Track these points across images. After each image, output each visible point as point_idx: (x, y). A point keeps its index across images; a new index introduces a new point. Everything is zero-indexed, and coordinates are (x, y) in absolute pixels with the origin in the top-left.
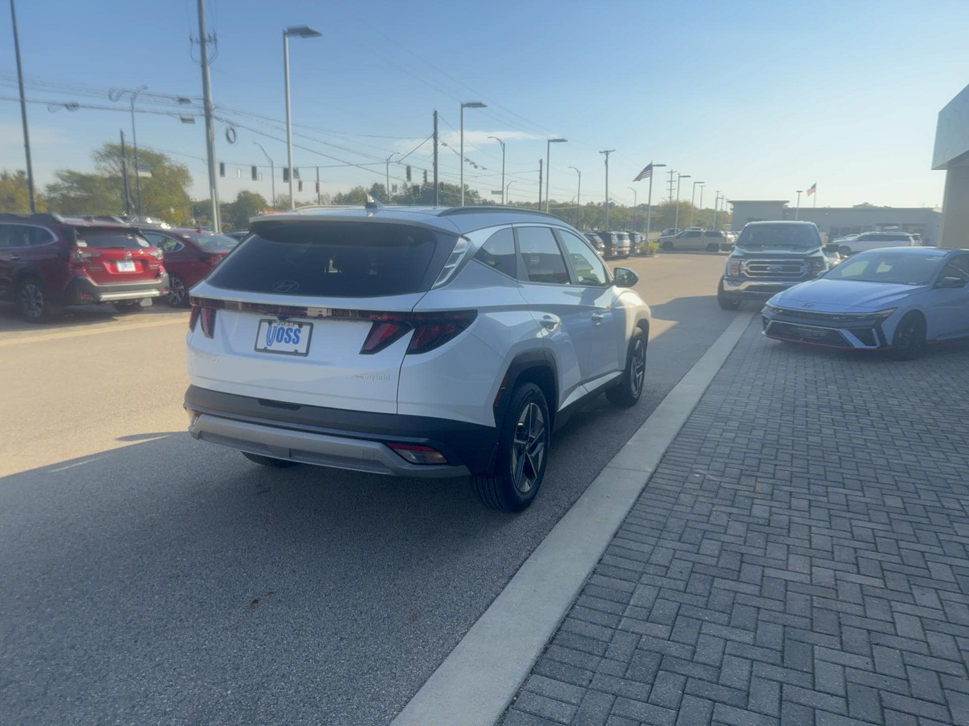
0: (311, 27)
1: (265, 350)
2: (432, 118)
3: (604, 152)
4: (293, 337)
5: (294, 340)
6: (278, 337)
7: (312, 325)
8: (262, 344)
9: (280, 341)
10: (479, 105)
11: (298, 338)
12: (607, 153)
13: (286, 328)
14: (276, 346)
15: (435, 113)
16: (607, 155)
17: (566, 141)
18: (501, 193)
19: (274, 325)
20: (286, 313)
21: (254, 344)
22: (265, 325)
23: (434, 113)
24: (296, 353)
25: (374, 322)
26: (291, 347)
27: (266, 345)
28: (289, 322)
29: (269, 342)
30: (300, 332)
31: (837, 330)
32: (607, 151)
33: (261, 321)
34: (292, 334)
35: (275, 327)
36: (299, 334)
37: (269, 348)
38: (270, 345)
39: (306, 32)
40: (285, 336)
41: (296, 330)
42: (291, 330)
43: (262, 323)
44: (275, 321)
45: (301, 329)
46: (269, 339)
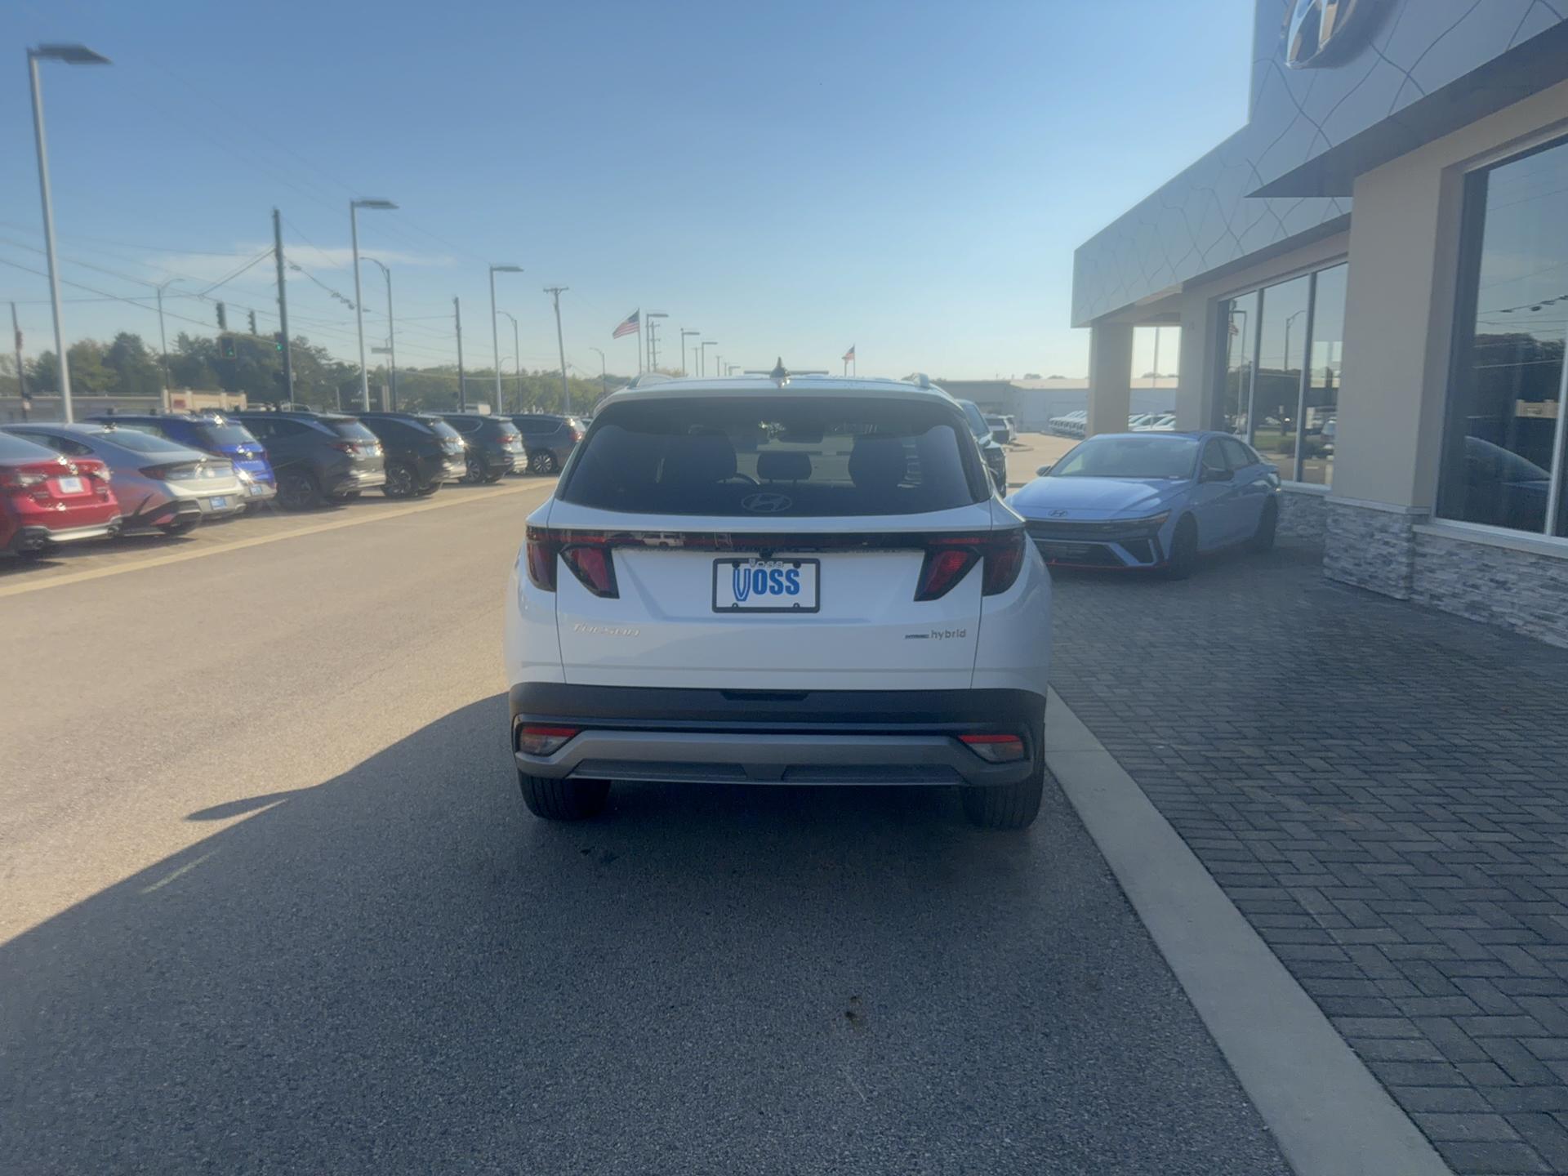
0: (92, 48)
1: (735, 609)
2: (270, 222)
3: (552, 290)
4: (786, 583)
5: (788, 588)
6: (755, 585)
7: (817, 562)
8: (726, 598)
9: (763, 592)
10: (384, 205)
11: (796, 585)
12: (556, 291)
13: (767, 569)
14: (754, 600)
15: (276, 215)
16: (556, 295)
17: (522, 270)
18: (389, 351)
19: (743, 567)
20: (766, 546)
21: (710, 598)
22: (726, 570)
23: (273, 213)
24: (796, 609)
25: (927, 550)
26: (785, 600)
27: (735, 601)
28: (775, 560)
29: (741, 595)
30: (797, 574)
31: (1104, 544)
32: (556, 290)
33: (716, 562)
34: (783, 580)
35: (745, 570)
36: (796, 579)
37: (741, 604)
38: (743, 600)
39: (78, 55)
40: (770, 583)
41: (789, 572)
42: (780, 573)
43: (720, 566)
44: (746, 561)
45: (798, 570)
46: (739, 589)
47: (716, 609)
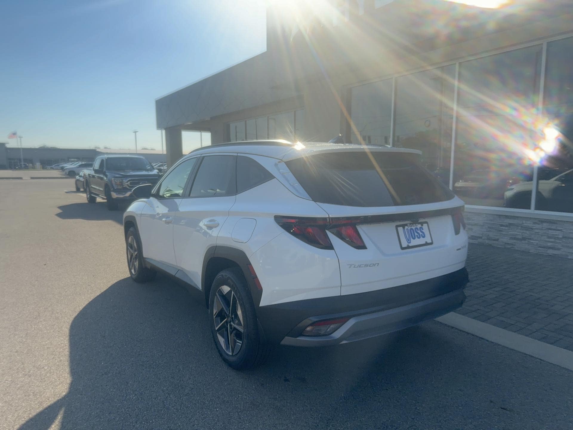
1: (408, 247)
4: (420, 233)
5: (422, 235)
6: (412, 235)
7: (427, 223)
8: (404, 244)
11: (423, 233)
13: (414, 228)
14: (413, 242)
21: (399, 245)
22: (400, 229)
24: (427, 244)
25: (453, 216)
26: (422, 241)
27: (407, 244)
28: (415, 223)
29: (409, 241)
30: (423, 229)
33: (397, 227)
35: (407, 229)
36: (423, 231)
37: (410, 245)
38: (410, 243)
40: (416, 234)
41: (420, 228)
43: (399, 228)
44: (406, 225)
45: (423, 227)
46: (407, 239)
47: (403, 248)
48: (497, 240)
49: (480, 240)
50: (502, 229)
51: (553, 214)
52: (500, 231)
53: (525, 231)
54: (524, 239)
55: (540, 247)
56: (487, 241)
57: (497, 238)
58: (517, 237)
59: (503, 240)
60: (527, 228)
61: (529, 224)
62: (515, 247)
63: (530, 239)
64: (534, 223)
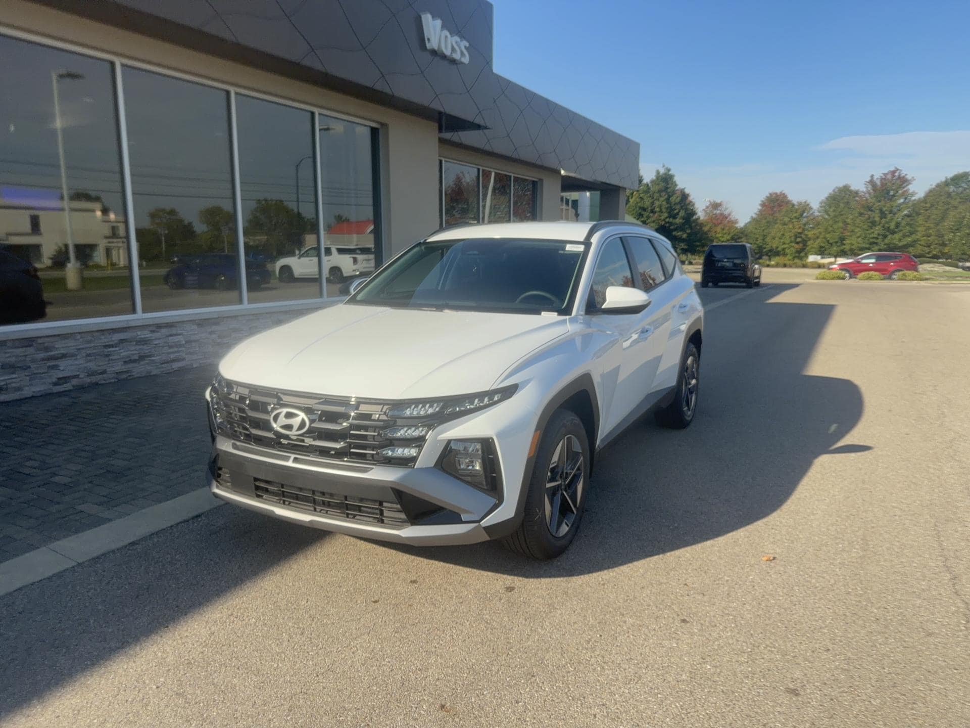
48: (104, 372)
49: (75, 382)
50: (110, 351)
51: (168, 315)
52: (107, 356)
53: (141, 347)
54: (142, 358)
55: (163, 364)
56: (88, 380)
57: (103, 368)
58: (133, 358)
59: (113, 369)
60: (144, 342)
61: (145, 334)
62: (133, 374)
63: (150, 356)
64: (152, 332)
